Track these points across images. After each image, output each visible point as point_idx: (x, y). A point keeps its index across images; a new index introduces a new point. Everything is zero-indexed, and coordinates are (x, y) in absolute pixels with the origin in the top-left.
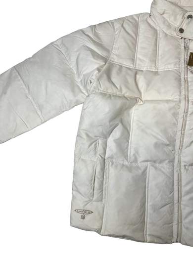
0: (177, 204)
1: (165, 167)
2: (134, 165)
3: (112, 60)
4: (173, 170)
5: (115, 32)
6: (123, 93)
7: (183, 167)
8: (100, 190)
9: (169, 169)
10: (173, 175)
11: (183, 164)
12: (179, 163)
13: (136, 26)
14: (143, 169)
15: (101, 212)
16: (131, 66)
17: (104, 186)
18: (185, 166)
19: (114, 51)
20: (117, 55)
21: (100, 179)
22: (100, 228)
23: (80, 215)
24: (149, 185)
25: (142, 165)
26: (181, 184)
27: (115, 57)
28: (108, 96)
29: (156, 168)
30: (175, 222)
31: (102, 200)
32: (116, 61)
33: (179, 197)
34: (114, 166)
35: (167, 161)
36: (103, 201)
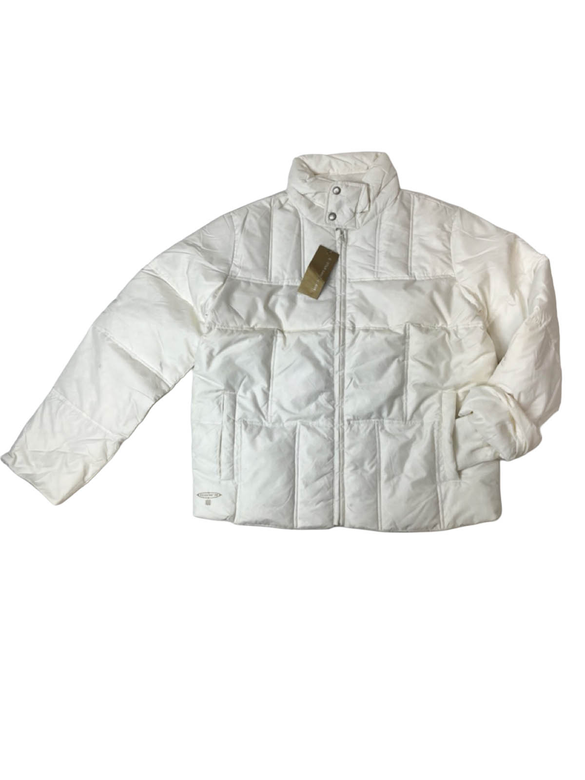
0: (338, 474)
1: (322, 423)
2: (277, 425)
3: (234, 274)
4: (332, 429)
5: (234, 231)
6: (252, 326)
7: (346, 423)
8: (230, 464)
9: (326, 427)
10: (333, 436)
11: (345, 419)
12: (341, 417)
13: (268, 217)
14: (289, 429)
15: (234, 494)
16: (265, 281)
17: (235, 458)
18: (349, 421)
19: (236, 261)
20: (240, 267)
21: (228, 450)
22: (232, 514)
23: (203, 501)
24: (300, 452)
25: (288, 425)
26: (343, 446)
27: (238, 270)
28: (229, 332)
29: (308, 428)
30: (336, 497)
31: (233, 478)
32: (239, 275)
33: (340, 464)
34: (248, 429)
35: (323, 417)
36: (236, 478)
